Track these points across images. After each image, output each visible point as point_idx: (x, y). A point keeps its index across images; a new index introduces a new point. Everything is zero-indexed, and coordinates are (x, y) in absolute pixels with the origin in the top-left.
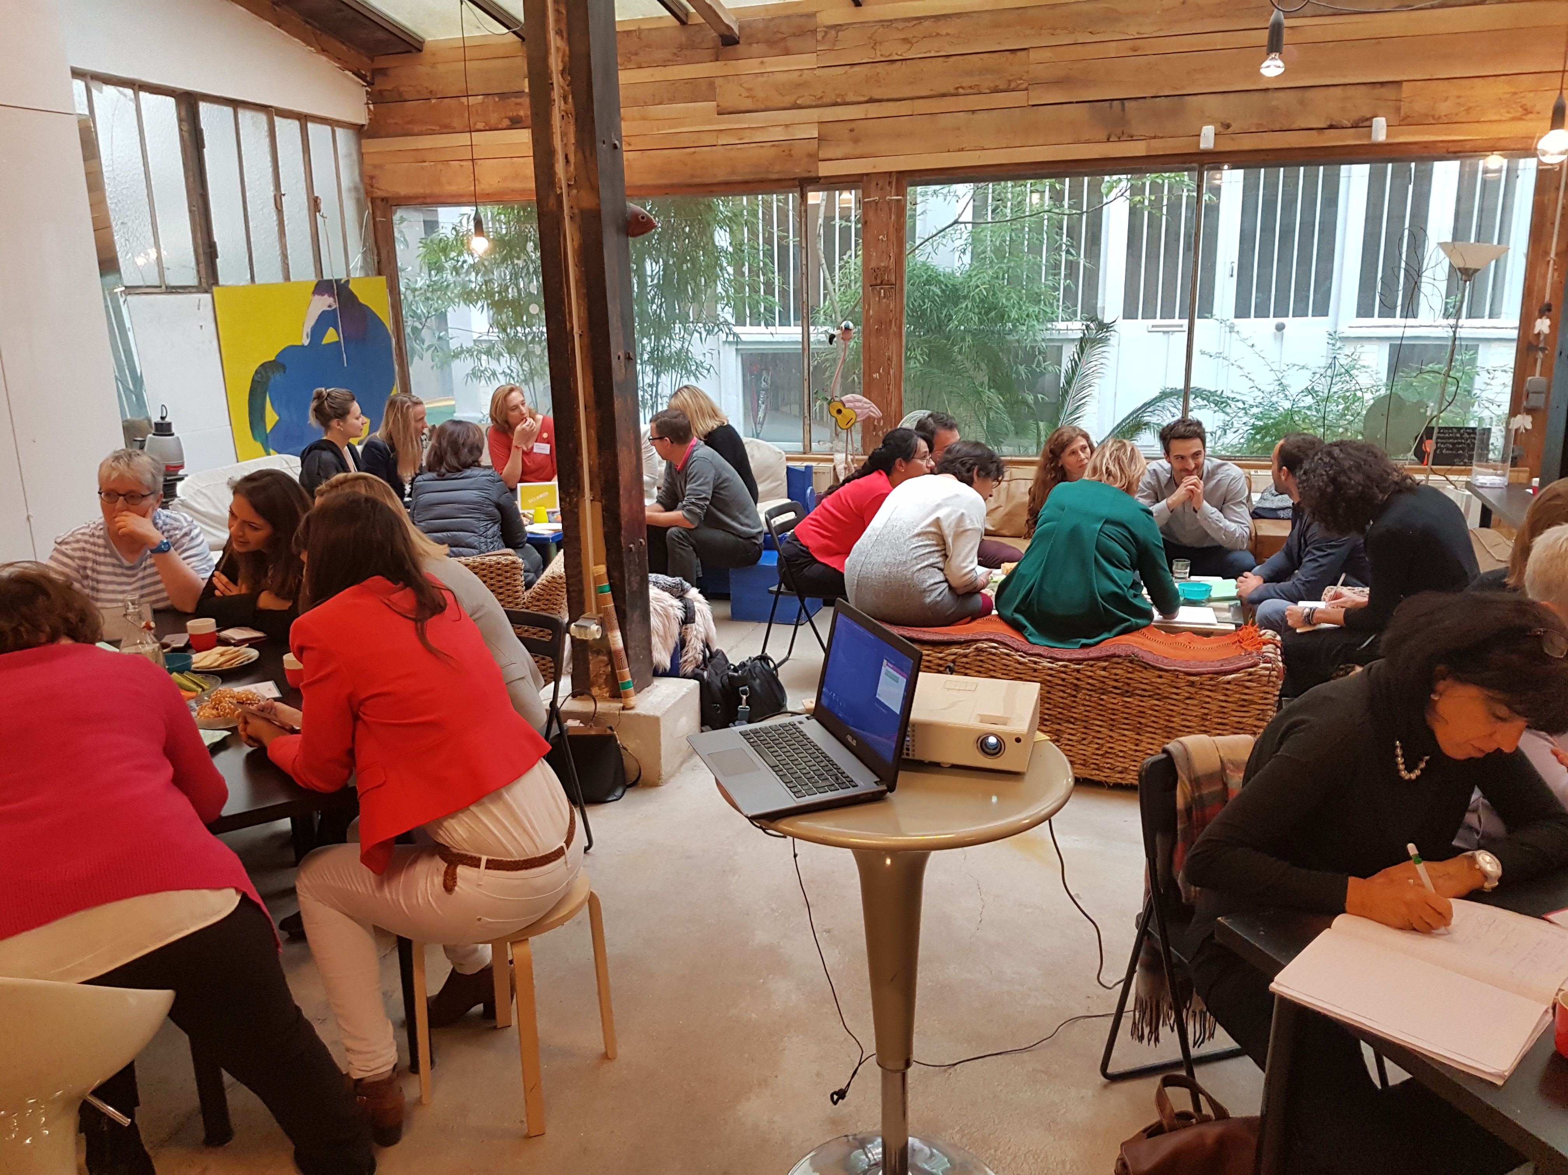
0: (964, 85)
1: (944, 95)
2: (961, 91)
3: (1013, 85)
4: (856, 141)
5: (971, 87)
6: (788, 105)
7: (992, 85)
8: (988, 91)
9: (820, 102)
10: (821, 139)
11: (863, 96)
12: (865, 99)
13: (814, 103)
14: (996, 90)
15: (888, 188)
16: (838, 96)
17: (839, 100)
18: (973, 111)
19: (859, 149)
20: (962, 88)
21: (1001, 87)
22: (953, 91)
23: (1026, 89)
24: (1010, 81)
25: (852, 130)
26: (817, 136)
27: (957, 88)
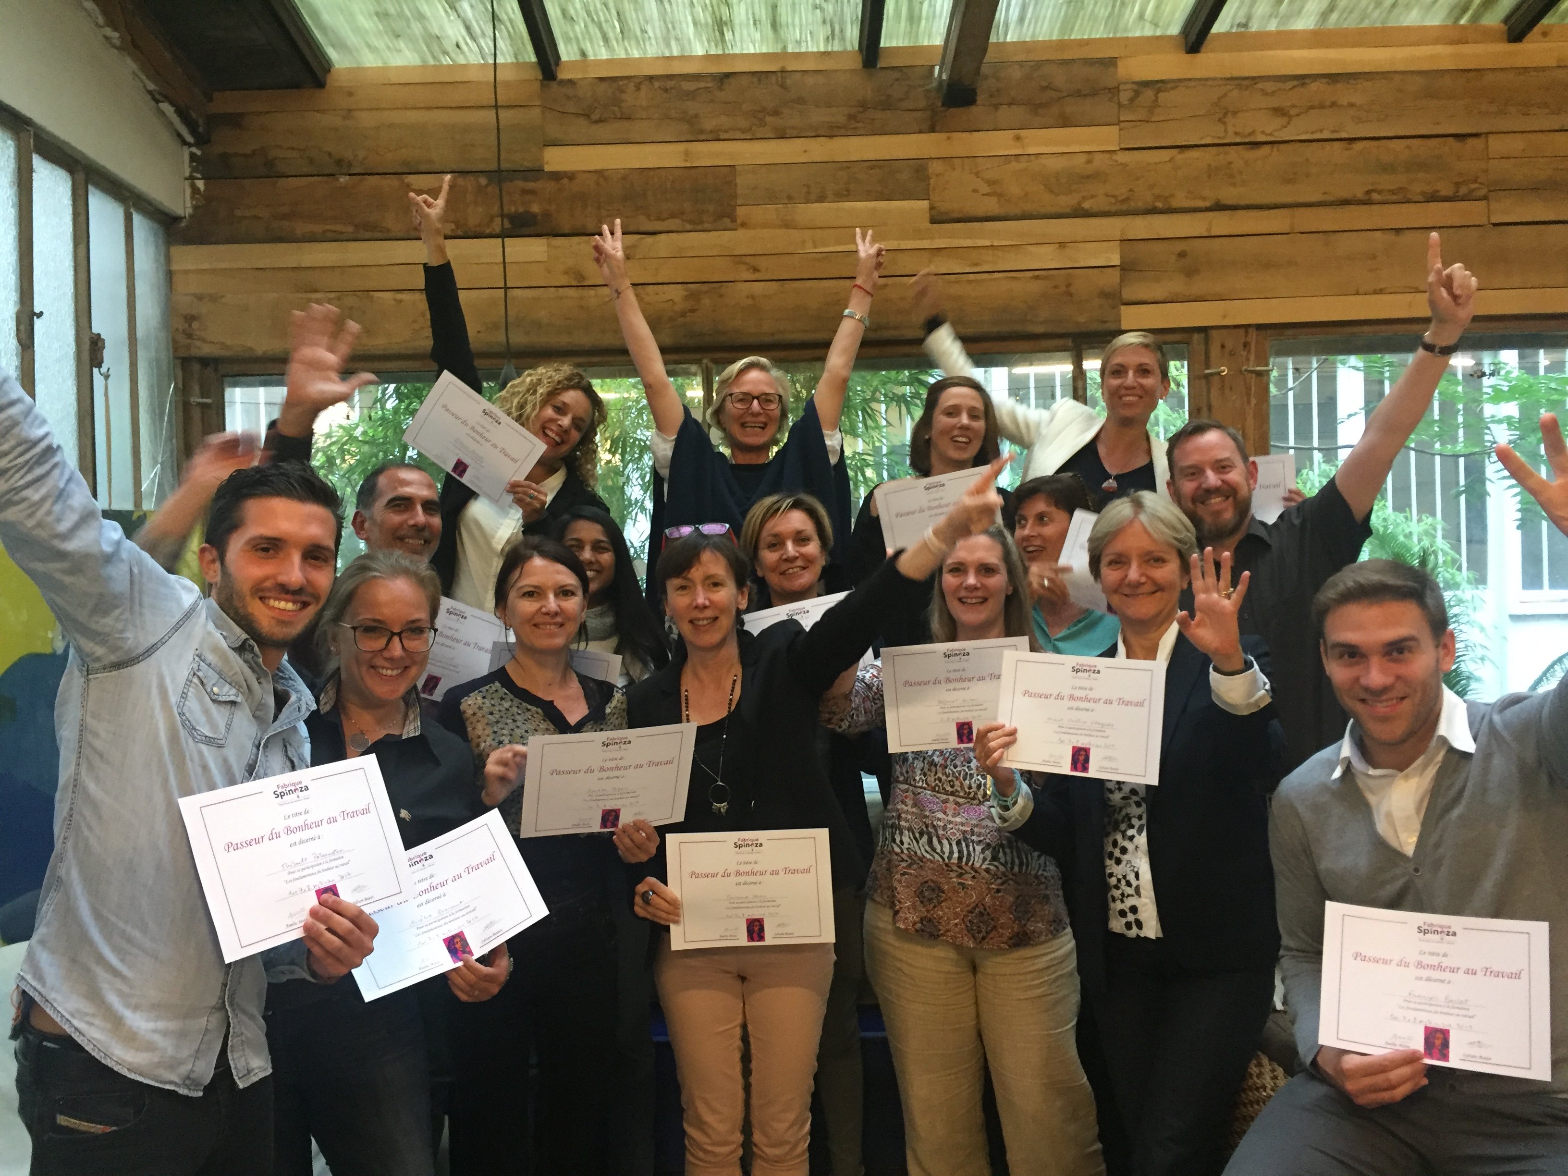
0: (1380, 187)
1: (1346, 202)
2: (1375, 196)
3: (1463, 190)
4: (1190, 272)
5: (1392, 192)
6: (1068, 210)
7: (1428, 189)
8: (1421, 198)
9: (1124, 207)
10: (1127, 268)
11: (1204, 199)
12: (1208, 204)
13: (1113, 208)
14: (1433, 198)
15: (1244, 353)
16: (1158, 197)
17: (1159, 205)
18: (1398, 231)
19: (1199, 286)
20: (1380, 192)
21: (1443, 193)
22: (1360, 195)
23: (1485, 198)
24: (1457, 185)
25: (1182, 255)
26: (1117, 262)
27: (1368, 192)
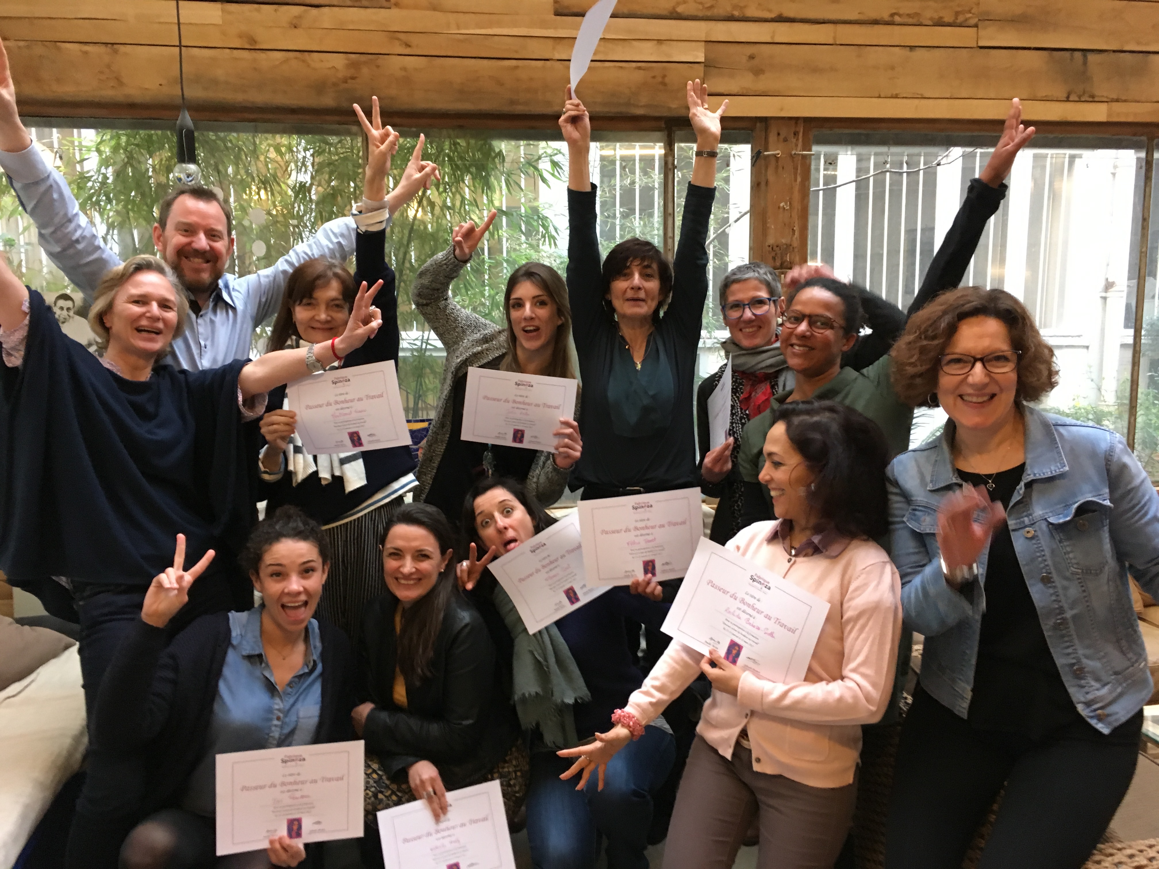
2: (897, 19)
3: (961, 19)
4: (758, 72)
6: (665, 13)
7: (936, 16)
9: (709, 13)
10: (709, 65)
11: (770, 11)
12: (772, 15)
13: (700, 14)
14: (940, 23)
15: (794, 140)
16: (735, 7)
17: (736, 13)
18: (912, 48)
19: (764, 83)
20: (900, 15)
21: (947, 19)
22: (886, 17)
23: (976, 26)
24: (957, 14)
25: (752, 57)
26: (702, 59)
27: (892, 15)
